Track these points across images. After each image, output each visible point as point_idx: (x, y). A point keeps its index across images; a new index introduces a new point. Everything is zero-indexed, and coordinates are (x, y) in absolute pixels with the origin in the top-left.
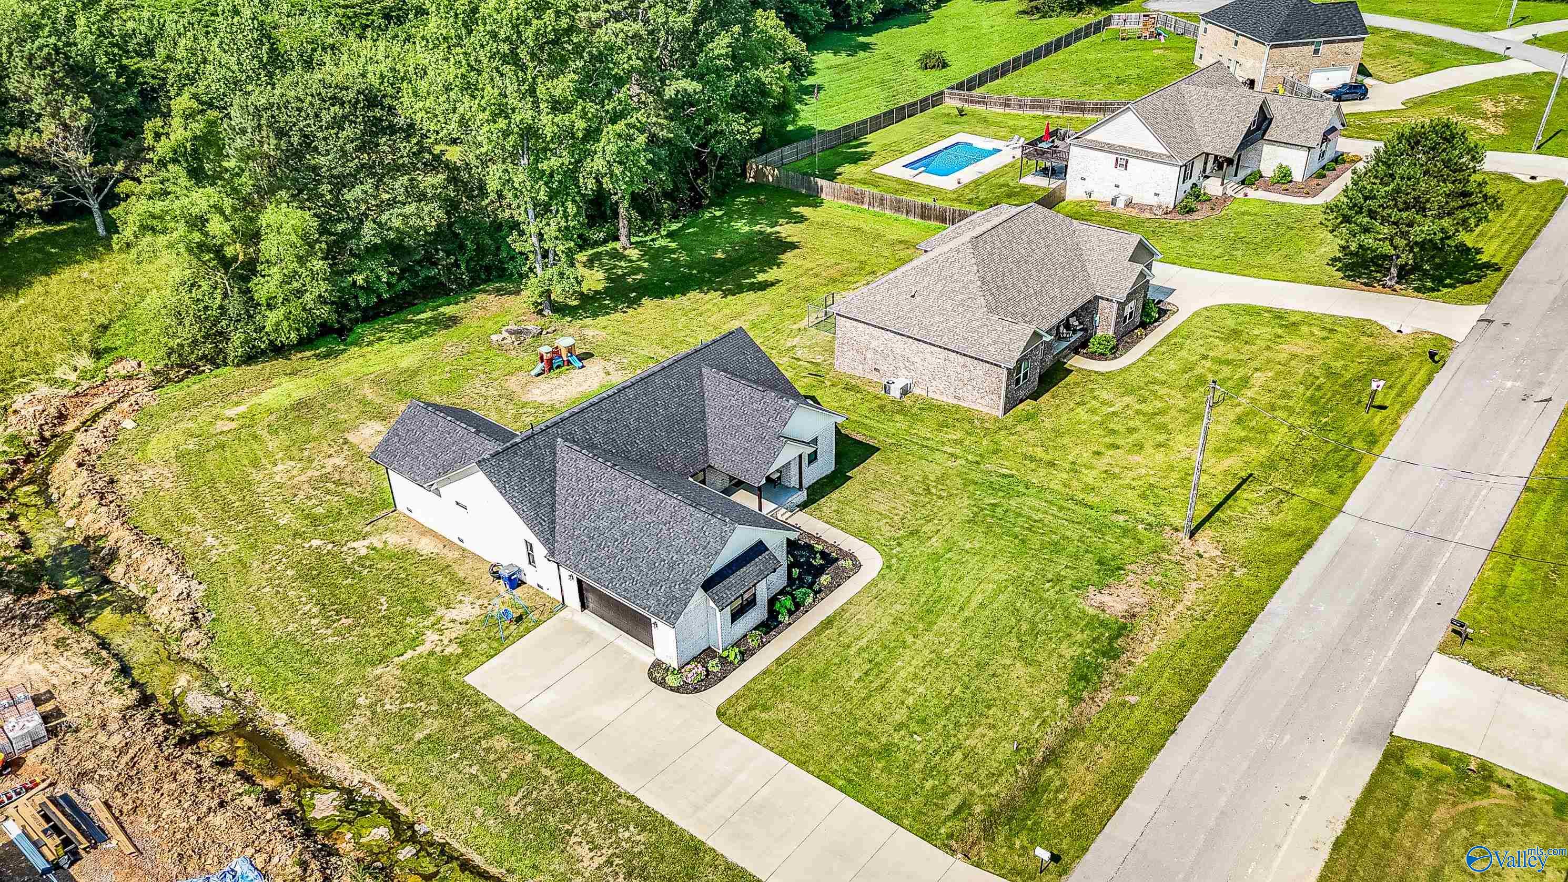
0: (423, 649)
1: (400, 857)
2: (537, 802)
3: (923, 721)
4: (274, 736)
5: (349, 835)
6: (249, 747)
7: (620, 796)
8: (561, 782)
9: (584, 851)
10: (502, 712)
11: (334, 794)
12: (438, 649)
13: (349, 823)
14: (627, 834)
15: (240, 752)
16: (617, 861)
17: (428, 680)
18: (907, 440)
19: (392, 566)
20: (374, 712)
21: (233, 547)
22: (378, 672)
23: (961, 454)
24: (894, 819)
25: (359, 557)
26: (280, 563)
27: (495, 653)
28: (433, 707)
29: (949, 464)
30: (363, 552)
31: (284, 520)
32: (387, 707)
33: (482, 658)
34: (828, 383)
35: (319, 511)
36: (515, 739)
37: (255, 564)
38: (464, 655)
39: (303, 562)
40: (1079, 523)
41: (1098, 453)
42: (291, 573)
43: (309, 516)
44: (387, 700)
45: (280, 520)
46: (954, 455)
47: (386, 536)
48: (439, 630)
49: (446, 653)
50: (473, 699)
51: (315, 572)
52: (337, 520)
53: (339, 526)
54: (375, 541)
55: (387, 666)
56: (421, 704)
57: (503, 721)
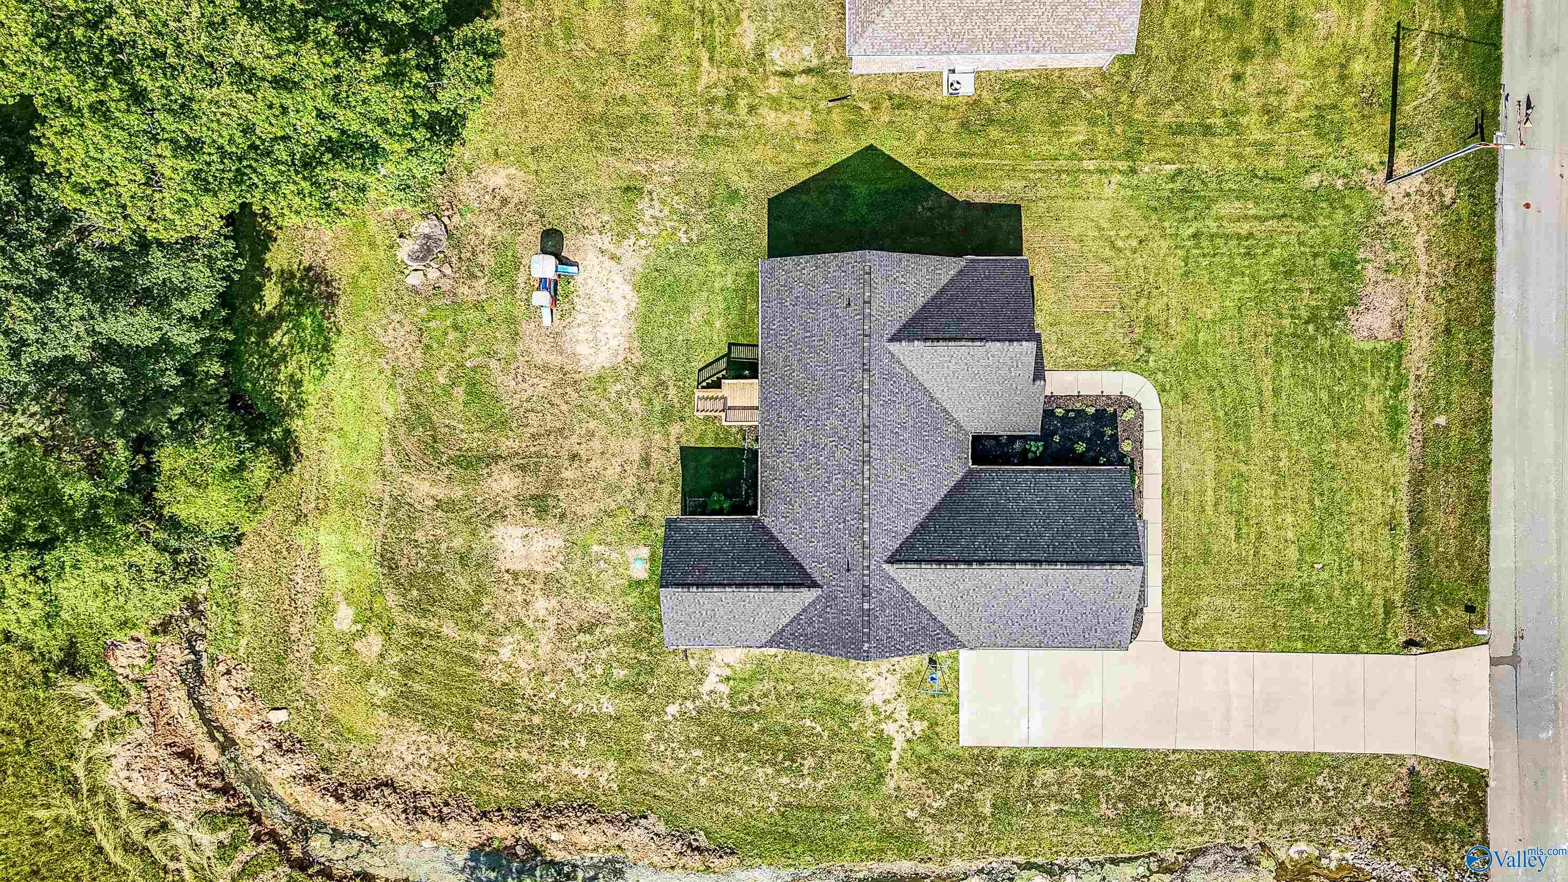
0: (899, 743)
2: (1119, 798)
3: (1313, 548)
7: (1166, 755)
8: (1118, 772)
9: (1184, 808)
10: (1019, 751)
12: (909, 735)
14: (1199, 778)
16: (1211, 800)
17: (935, 765)
18: (1034, 172)
19: (768, 685)
20: (933, 816)
21: (611, 764)
22: (892, 785)
23: (1107, 165)
24: (1354, 650)
25: (730, 697)
26: (673, 750)
27: (957, 706)
28: (969, 782)
29: (1108, 191)
30: (724, 689)
31: (608, 707)
32: (935, 805)
33: (951, 718)
34: (867, 107)
35: (620, 674)
36: (1053, 765)
37: (656, 766)
38: (933, 724)
39: (692, 735)
40: (1284, 215)
41: (1237, 77)
42: (698, 753)
43: (622, 687)
44: (928, 801)
45: (604, 710)
46: (1101, 172)
47: (718, 659)
48: (889, 717)
49: (919, 734)
50: (986, 755)
51: (717, 738)
52: (651, 672)
53: (665, 678)
54: (718, 671)
55: (892, 776)
56: (956, 786)
57: (1028, 757)
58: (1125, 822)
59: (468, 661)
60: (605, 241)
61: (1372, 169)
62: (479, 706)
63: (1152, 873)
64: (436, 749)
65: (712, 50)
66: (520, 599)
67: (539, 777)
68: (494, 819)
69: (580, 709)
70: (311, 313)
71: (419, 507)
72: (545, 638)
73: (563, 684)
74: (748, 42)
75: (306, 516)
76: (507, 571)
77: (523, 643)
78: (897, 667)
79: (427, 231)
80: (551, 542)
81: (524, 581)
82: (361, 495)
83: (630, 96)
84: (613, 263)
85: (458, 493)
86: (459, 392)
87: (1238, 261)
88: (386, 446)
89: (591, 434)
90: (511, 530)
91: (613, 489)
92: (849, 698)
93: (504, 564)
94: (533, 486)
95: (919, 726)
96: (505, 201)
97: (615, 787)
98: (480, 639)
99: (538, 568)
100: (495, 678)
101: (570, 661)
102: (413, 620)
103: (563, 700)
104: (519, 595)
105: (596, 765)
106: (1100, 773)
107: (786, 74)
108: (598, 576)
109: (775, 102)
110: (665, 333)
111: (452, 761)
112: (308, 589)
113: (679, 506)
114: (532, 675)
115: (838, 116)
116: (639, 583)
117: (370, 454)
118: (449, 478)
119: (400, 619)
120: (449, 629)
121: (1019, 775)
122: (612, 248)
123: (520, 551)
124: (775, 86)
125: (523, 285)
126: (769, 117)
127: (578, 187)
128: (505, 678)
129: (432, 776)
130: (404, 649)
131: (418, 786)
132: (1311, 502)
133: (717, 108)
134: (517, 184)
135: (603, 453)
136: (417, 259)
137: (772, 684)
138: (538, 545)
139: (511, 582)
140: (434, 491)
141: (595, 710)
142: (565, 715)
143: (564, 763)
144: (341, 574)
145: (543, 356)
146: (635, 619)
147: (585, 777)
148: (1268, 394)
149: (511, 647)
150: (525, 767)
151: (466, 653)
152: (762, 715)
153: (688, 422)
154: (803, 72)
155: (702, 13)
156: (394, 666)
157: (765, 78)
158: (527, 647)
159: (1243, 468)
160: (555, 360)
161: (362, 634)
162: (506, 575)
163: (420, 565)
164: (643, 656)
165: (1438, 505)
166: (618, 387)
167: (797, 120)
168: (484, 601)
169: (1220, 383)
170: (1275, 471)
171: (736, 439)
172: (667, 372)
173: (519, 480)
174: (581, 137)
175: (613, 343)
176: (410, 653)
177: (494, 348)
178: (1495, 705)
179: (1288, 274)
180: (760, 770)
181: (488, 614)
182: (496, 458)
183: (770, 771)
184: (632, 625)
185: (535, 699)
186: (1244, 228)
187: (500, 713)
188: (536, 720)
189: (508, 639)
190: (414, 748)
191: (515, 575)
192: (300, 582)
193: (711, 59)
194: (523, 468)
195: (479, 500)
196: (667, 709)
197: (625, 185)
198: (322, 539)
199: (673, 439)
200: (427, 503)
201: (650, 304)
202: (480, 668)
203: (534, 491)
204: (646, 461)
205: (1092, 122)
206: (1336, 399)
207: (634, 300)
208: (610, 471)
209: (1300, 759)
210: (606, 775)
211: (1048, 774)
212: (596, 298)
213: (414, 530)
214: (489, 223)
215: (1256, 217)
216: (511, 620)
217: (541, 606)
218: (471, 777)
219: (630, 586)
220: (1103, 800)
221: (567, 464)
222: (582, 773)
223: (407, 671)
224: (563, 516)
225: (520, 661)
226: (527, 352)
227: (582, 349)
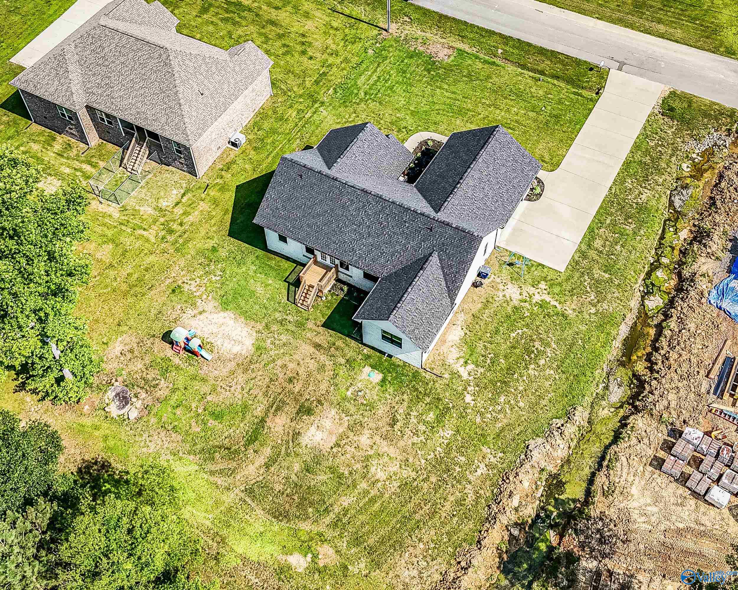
0: (548, 298)
1: (668, 262)
3: (534, 107)
4: (624, 345)
5: (666, 285)
6: (635, 352)
7: (611, 193)
8: (611, 215)
9: (643, 197)
10: (579, 249)
11: (647, 302)
12: (545, 292)
13: (660, 288)
14: (630, 185)
15: (640, 354)
16: (644, 185)
17: (569, 288)
18: (296, 134)
19: (481, 344)
20: (598, 302)
21: (485, 450)
22: (571, 312)
23: (313, 109)
24: (591, 110)
25: (477, 366)
26: (493, 411)
27: (540, 264)
28: (586, 277)
29: (325, 113)
30: (471, 367)
31: (448, 433)
32: (593, 297)
33: (545, 270)
34: (218, 180)
35: (431, 416)
36: (594, 238)
37: (499, 425)
38: (545, 279)
39: (490, 396)
40: (378, 65)
41: (311, 58)
42: (502, 399)
43: (440, 419)
44: (589, 299)
45: (448, 436)
46: (315, 113)
47: (451, 361)
48: (530, 297)
49: (547, 287)
50: (574, 265)
51: (499, 384)
52: (439, 399)
53: (448, 395)
54: (458, 365)
55: (565, 310)
56: (586, 283)
57: (584, 247)
58: (641, 223)
59: (373, 501)
60: (190, 312)
61: (380, 34)
62: (405, 509)
63: (675, 225)
64: (418, 552)
65: (141, 228)
66: (353, 450)
67: (471, 497)
68: (485, 535)
69: (441, 450)
70: (104, 482)
71: (261, 478)
72: (384, 447)
73: (419, 452)
74: (150, 211)
75: (218, 553)
76: (332, 448)
77: (381, 462)
78: (504, 281)
79: (114, 394)
80: (330, 416)
81: (344, 442)
82: (230, 509)
83: (131, 271)
84: (204, 314)
85: (267, 451)
86: (212, 423)
87: (387, 85)
88: (212, 479)
89: (284, 366)
90: (309, 434)
91: (322, 368)
92: (509, 309)
93: (326, 447)
94: (291, 409)
95: (543, 285)
96: (131, 351)
97: (501, 455)
98: (363, 485)
99: (341, 430)
100: (393, 490)
101: (408, 440)
102: (327, 520)
103: (429, 457)
104: (350, 450)
105: (481, 458)
106: (608, 221)
107: (177, 204)
108: (366, 400)
109: (186, 213)
110: (257, 307)
111: (432, 545)
112: (265, 577)
113: (354, 342)
114: (403, 467)
115: (213, 193)
116: (384, 380)
117: (210, 490)
118: (255, 451)
119: (322, 528)
120: (346, 501)
121: (592, 254)
122: (196, 312)
123: (325, 435)
124: (179, 210)
125: (181, 362)
126: (191, 218)
127: (154, 312)
128: (396, 484)
129: (436, 564)
130: (341, 536)
131: (437, 577)
132: (512, 100)
133: (168, 237)
134: (128, 340)
135: (298, 364)
136: (124, 407)
137: (481, 342)
138: (327, 423)
139: (340, 449)
140: (257, 464)
141: (446, 442)
142: (439, 461)
143: (470, 477)
144: (270, 549)
145: (225, 370)
146: (403, 394)
147: (485, 469)
148: (452, 96)
149: (379, 470)
150: (460, 502)
151: (367, 499)
152: (496, 355)
153: (310, 317)
154: (182, 197)
155: (121, 224)
156: (349, 548)
157: (172, 212)
158: (385, 461)
159: (482, 116)
160: (231, 365)
161: (315, 556)
162: (333, 450)
163: (296, 498)
164: (428, 400)
165: (538, 65)
166: (269, 341)
167: (201, 209)
168: (341, 471)
169: (437, 110)
170: (489, 106)
171: (335, 299)
172: (277, 315)
173: (283, 414)
174: (130, 300)
175: (244, 333)
176: (346, 534)
177: (202, 393)
178: (641, 76)
179: (404, 72)
180: (529, 372)
181: (351, 473)
182: (263, 420)
183: (532, 366)
184: (405, 397)
185: (420, 472)
186: (375, 78)
187: (416, 499)
188: (433, 479)
189: (373, 470)
190: (410, 566)
191: (338, 445)
192: (257, 580)
193: (144, 229)
194: (278, 409)
195: (279, 442)
196: (467, 401)
197: (170, 291)
198: (240, 550)
199: (315, 328)
200: (261, 472)
201: (239, 307)
202: (382, 495)
203: (295, 411)
204: (318, 346)
205: (291, 107)
206: (469, 75)
207: (229, 314)
208: (311, 366)
209: (637, 147)
210: (489, 456)
211: (598, 243)
212: (215, 330)
213: (272, 489)
214: (135, 363)
215: (373, 73)
216: (363, 462)
217: (364, 440)
218: (449, 540)
219: (382, 386)
220: (624, 226)
221: (291, 386)
222: (482, 470)
223: (357, 541)
224: (319, 402)
225: (391, 469)
226: (216, 379)
227: (236, 349)
